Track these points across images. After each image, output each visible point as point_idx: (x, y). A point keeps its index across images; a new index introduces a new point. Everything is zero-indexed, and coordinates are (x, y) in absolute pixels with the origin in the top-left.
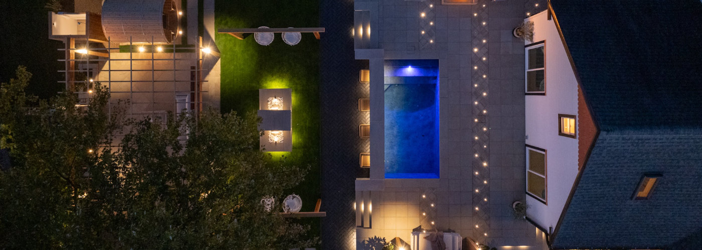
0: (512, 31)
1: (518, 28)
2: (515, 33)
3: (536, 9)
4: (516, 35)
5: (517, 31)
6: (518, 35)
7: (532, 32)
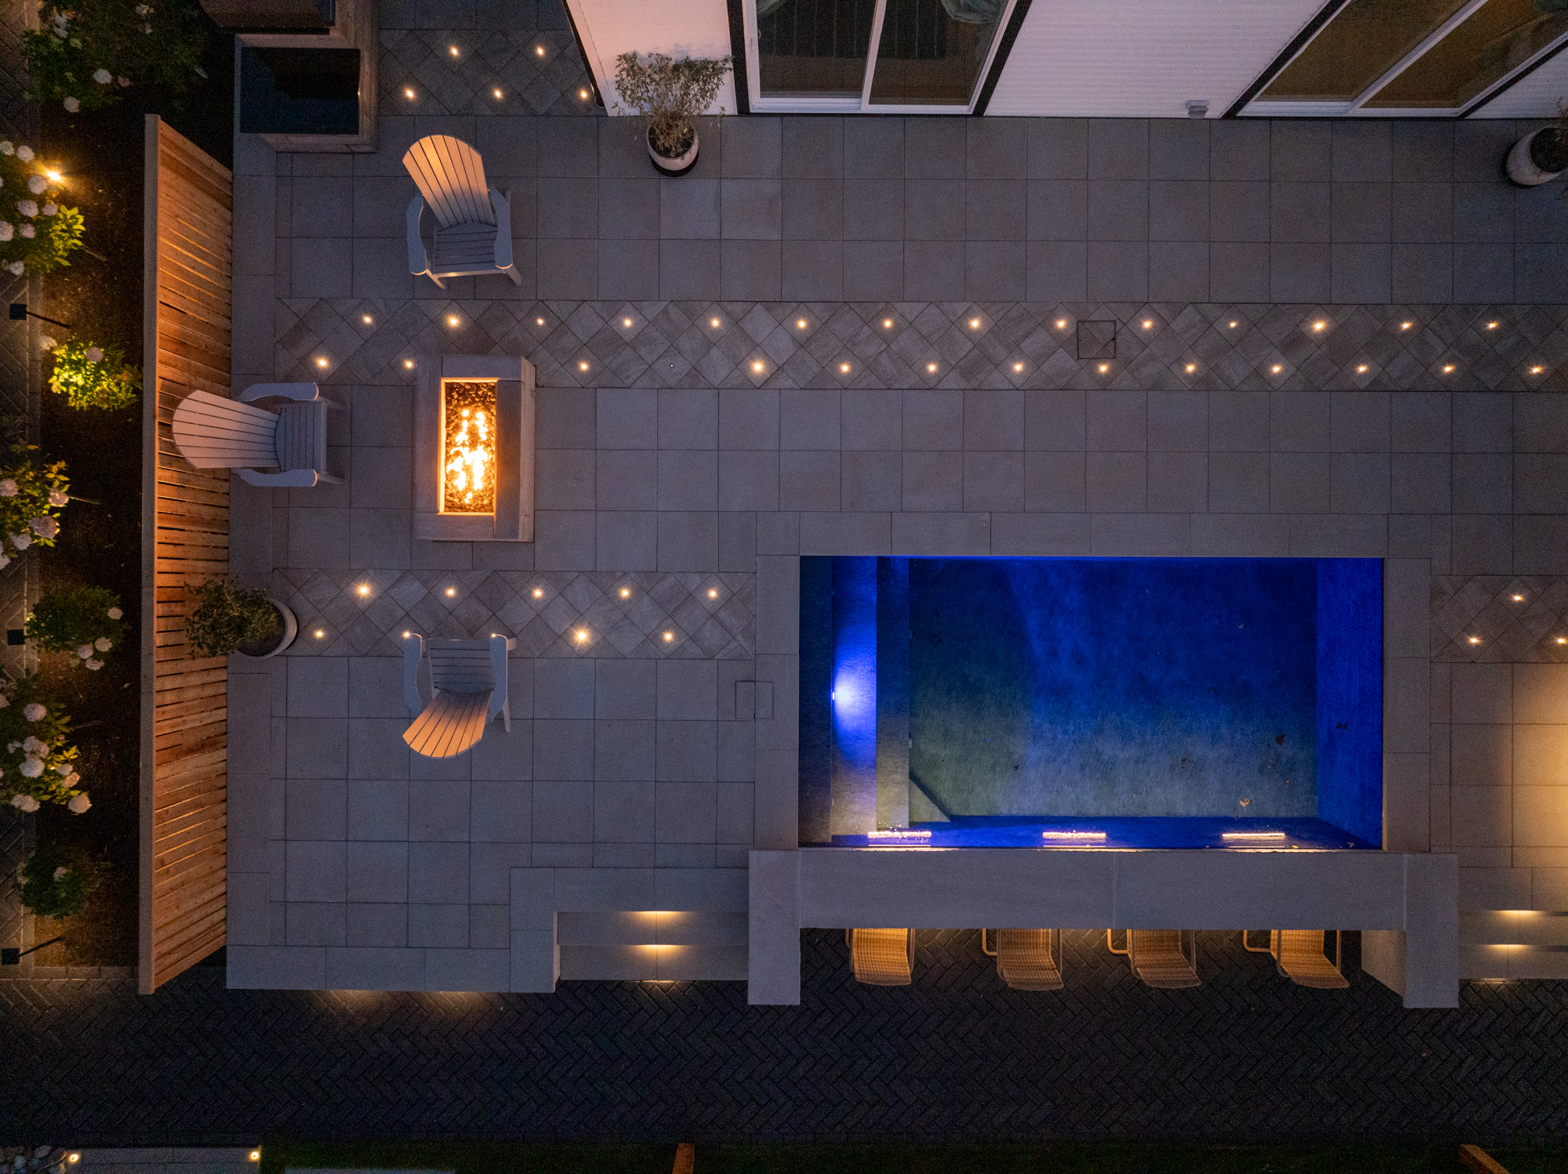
0: (664, 180)
1: (653, 142)
2: (678, 164)
3: (561, 55)
4: (689, 157)
5: (666, 153)
6: (687, 145)
7: (676, 68)
